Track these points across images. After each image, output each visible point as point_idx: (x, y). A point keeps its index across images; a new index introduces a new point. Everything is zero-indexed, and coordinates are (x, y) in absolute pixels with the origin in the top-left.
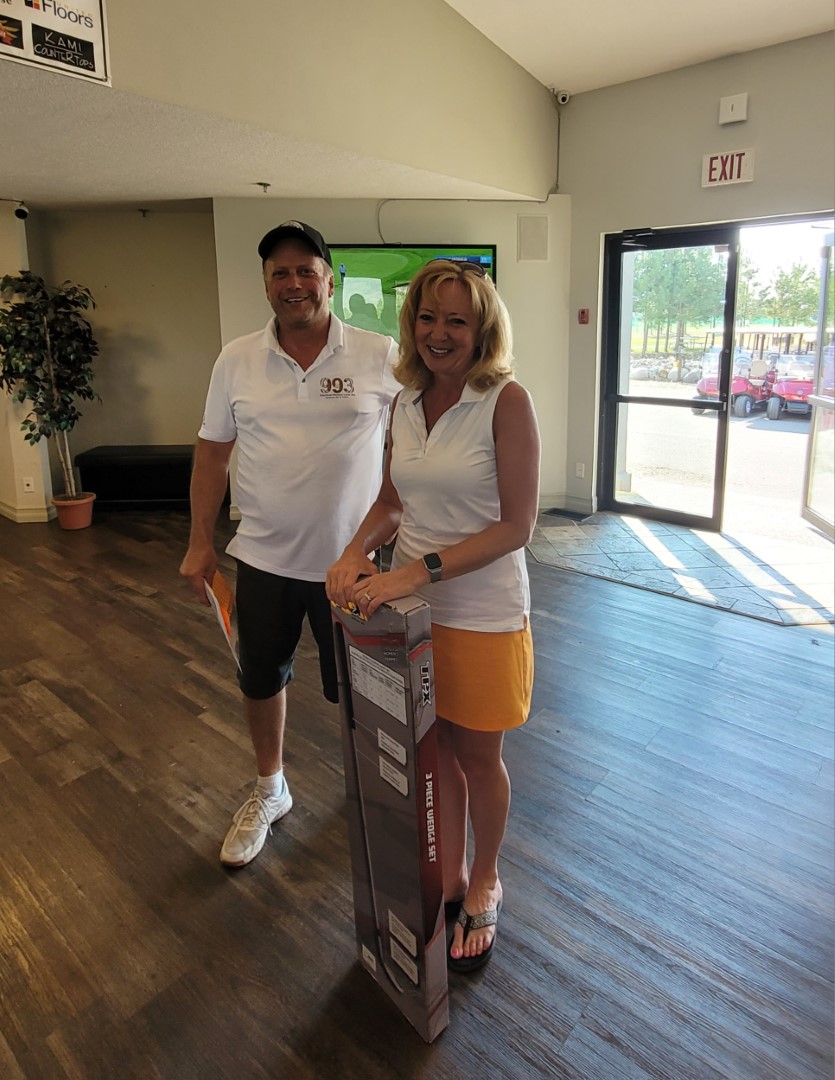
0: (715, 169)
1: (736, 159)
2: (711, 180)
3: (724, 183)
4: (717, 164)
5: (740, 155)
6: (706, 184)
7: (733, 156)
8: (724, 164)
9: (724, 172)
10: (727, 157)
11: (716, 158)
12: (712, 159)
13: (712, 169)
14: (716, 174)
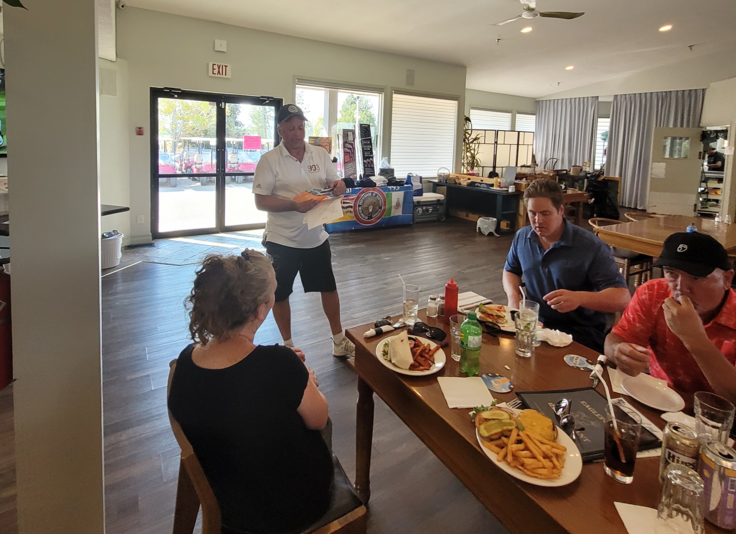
0: (215, 69)
1: (224, 68)
2: (213, 73)
3: (219, 75)
4: (216, 67)
5: (226, 66)
6: (211, 74)
7: (222, 66)
8: (219, 68)
9: (219, 72)
10: (220, 66)
11: (215, 65)
12: (213, 65)
13: (213, 69)
14: (216, 71)
